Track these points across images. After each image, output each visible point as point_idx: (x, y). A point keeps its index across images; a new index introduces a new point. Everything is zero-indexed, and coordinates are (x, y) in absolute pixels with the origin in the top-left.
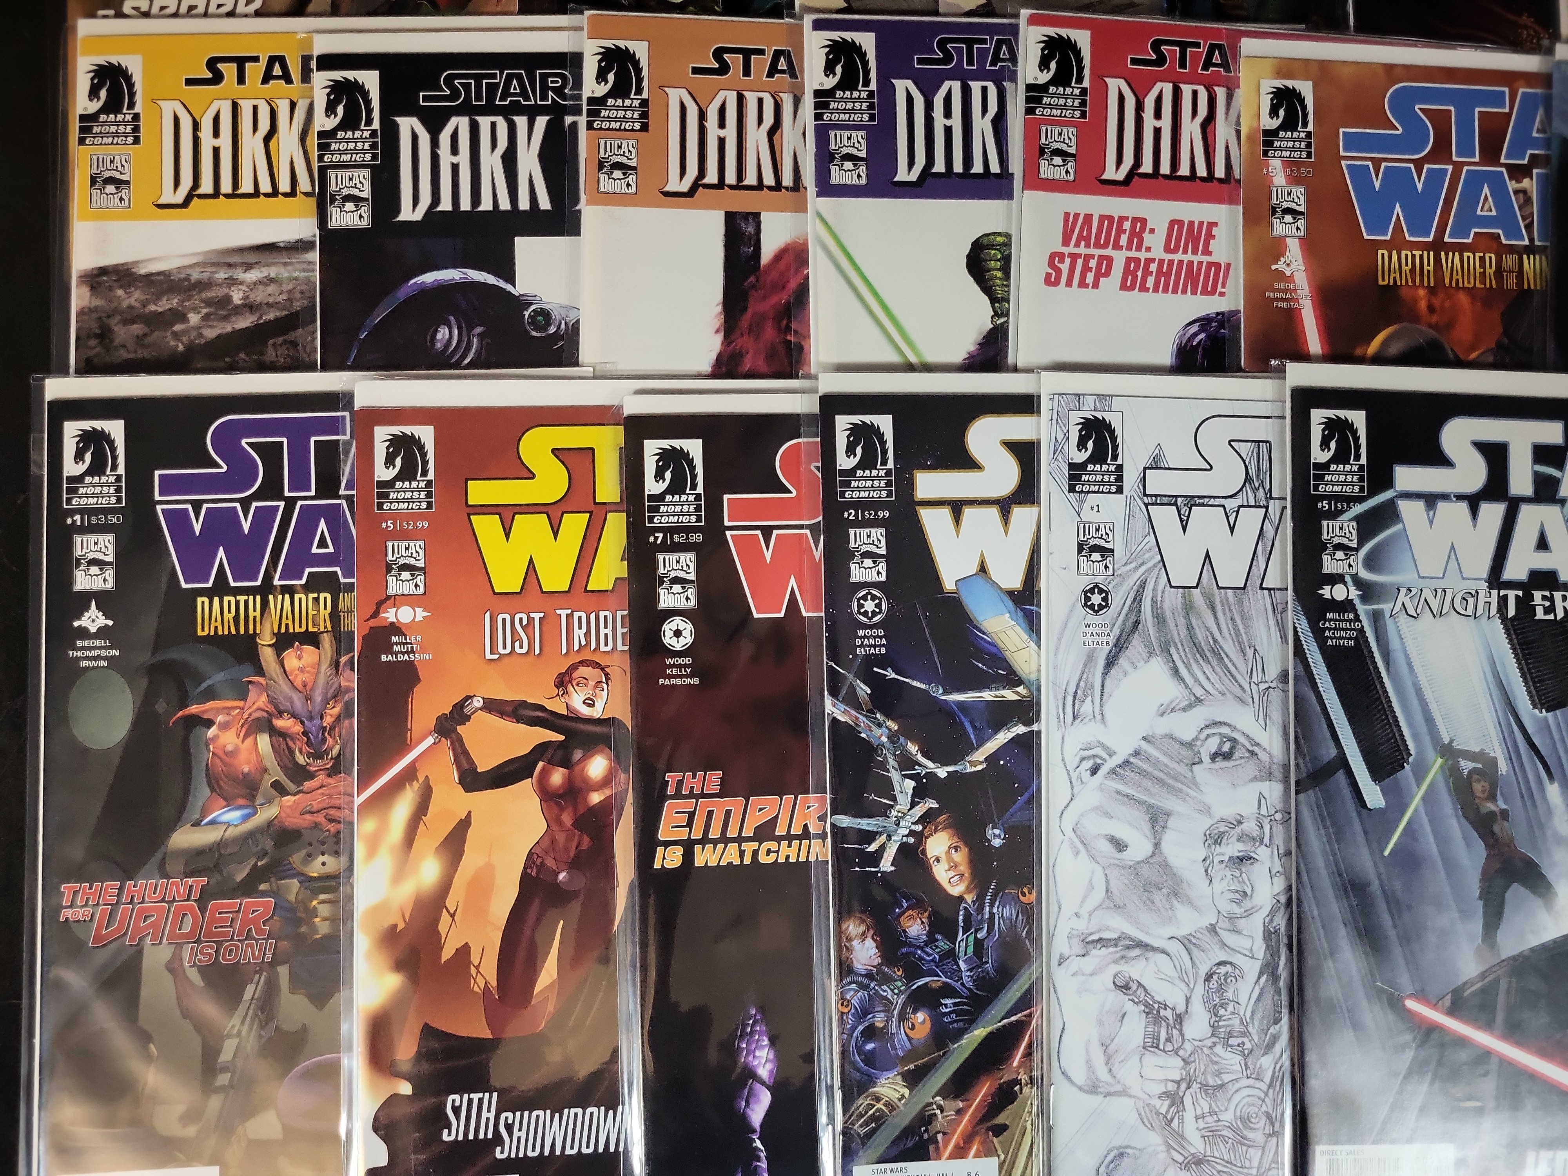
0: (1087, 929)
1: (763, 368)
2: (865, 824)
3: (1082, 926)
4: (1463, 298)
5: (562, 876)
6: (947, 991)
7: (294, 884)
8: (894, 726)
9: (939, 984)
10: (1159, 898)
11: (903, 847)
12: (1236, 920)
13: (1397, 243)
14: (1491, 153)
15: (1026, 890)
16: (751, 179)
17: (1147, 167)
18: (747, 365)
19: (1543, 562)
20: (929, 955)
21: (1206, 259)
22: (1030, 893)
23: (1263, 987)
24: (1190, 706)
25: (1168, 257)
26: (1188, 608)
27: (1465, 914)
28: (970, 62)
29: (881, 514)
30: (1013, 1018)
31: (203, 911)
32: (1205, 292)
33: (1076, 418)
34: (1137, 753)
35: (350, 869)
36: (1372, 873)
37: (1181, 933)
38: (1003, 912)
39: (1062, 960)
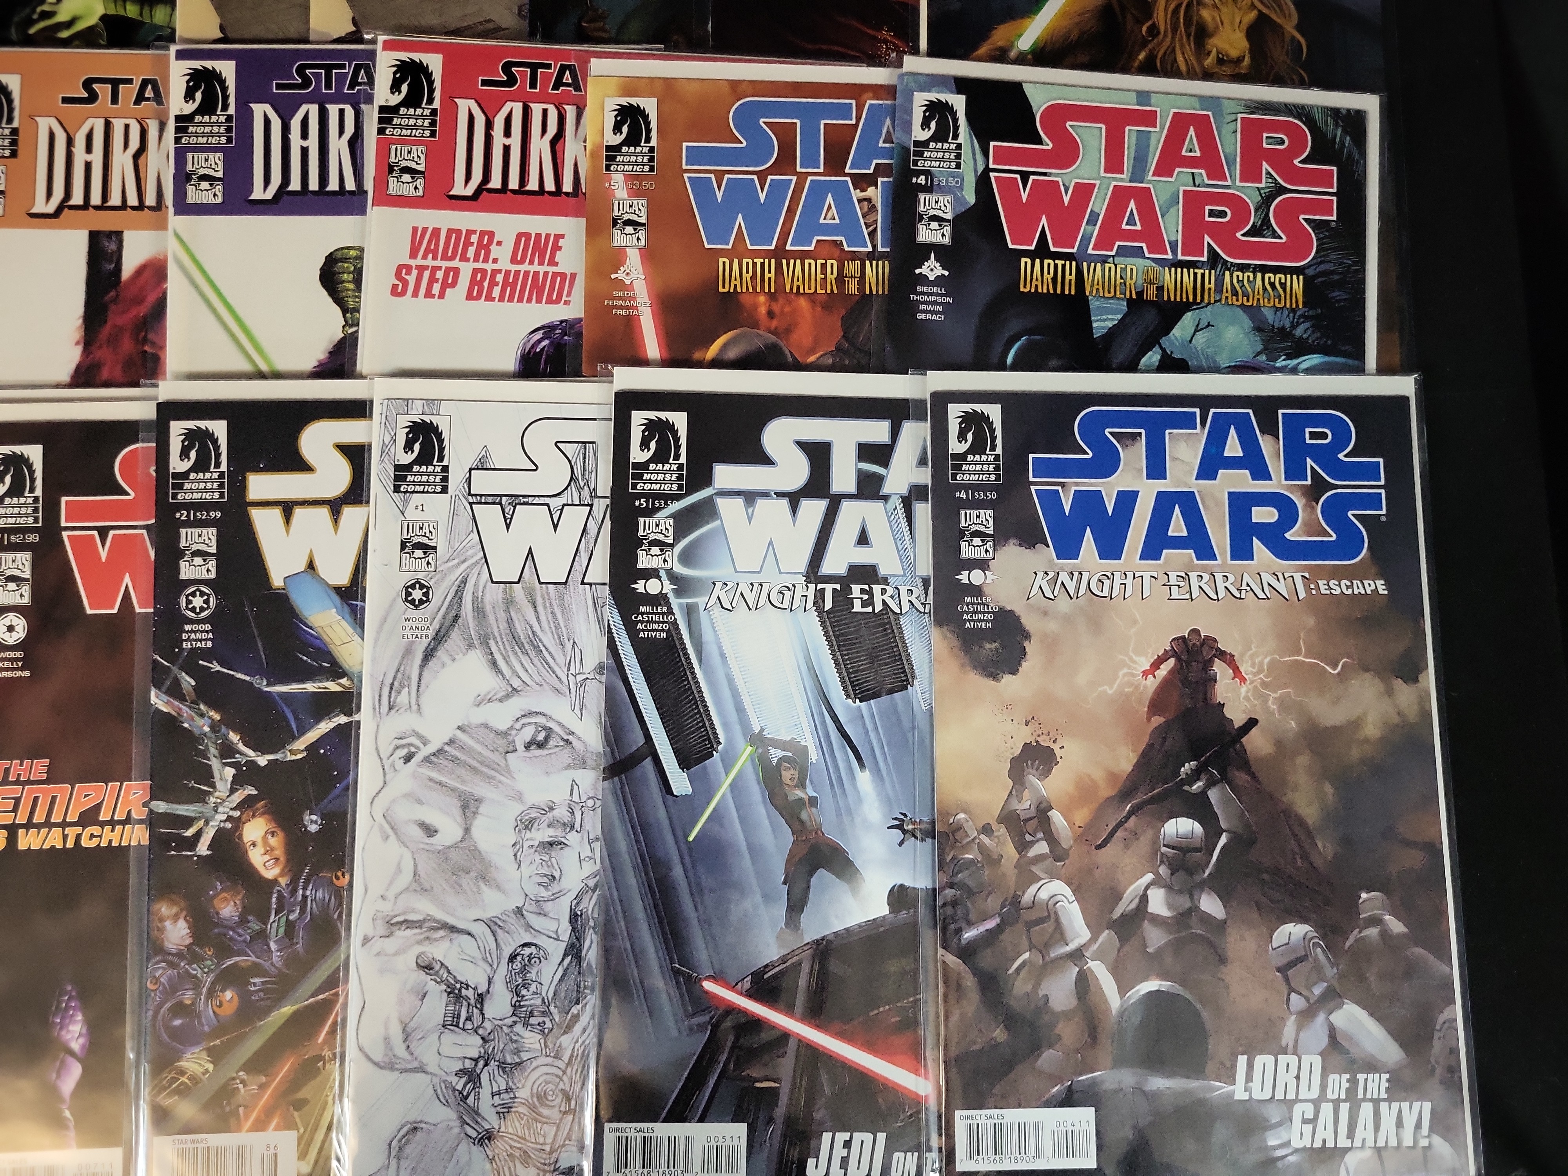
0: (393, 911)
1: (119, 376)
2: (183, 810)
3: (387, 908)
4: (803, 302)
6: (256, 970)
8: (217, 716)
9: (249, 964)
10: (467, 881)
11: (220, 833)
12: (542, 904)
13: (738, 252)
14: (835, 164)
15: (340, 874)
16: (115, 200)
17: (496, 182)
18: (105, 374)
19: (863, 556)
20: (240, 935)
21: (551, 269)
22: (343, 876)
23: (567, 968)
24: (507, 697)
25: (514, 268)
26: (509, 602)
27: (768, 898)
28: (328, 86)
29: (213, 514)
30: (321, 997)
32: (549, 301)
33: (404, 421)
34: (451, 742)
36: (675, 858)
37: (486, 915)
38: (316, 895)
39: (366, 940)
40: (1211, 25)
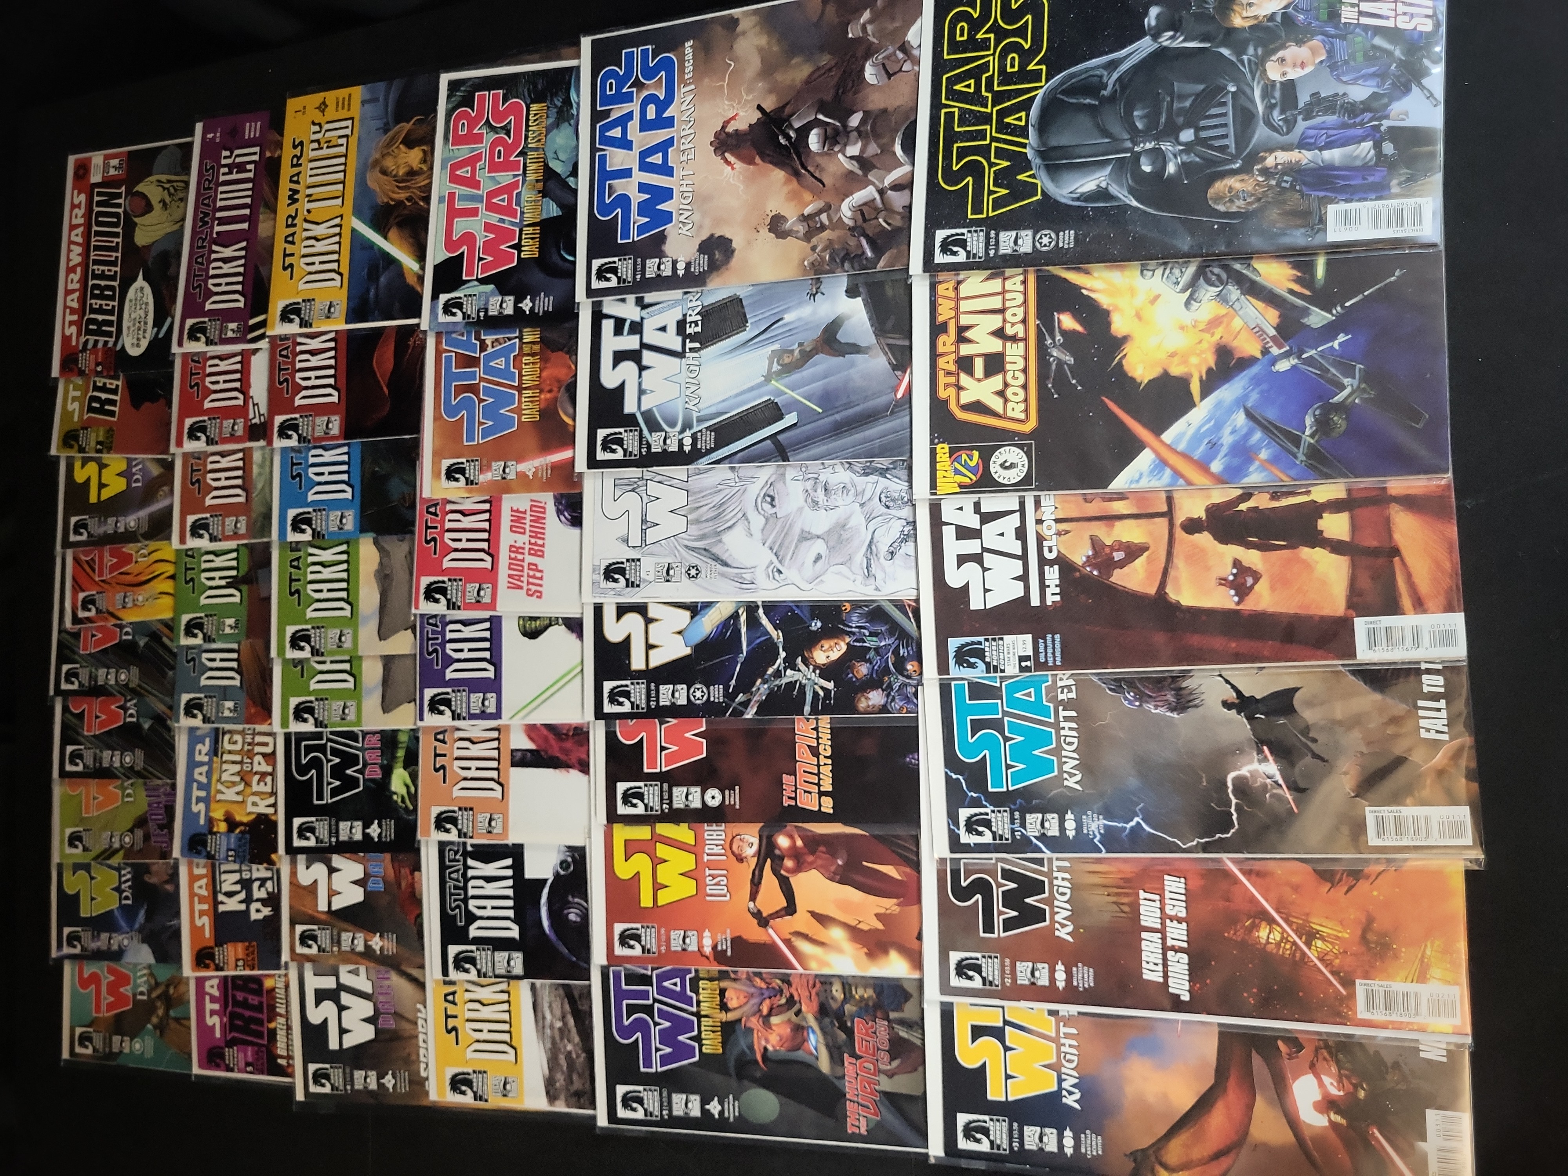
0: (861, 575)
1: (585, 748)
2: (809, 697)
3: (860, 578)
4: (544, 374)
5: (840, 862)
6: (896, 652)
7: (847, 1007)
8: (759, 681)
9: (892, 656)
10: (845, 535)
11: (821, 676)
12: (858, 492)
13: (519, 411)
14: (473, 362)
15: (844, 608)
16: (495, 754)
17: (485, 545)
18: (584, 756)
19: (672, 328)
20: (877, 662)
21: (528, 512)
22: (845, 606)
23: (892, 476)
24: (747, 519)
25: (528, 533)
26: (697, 521)
27: (852, 365)
28: (437, 639)
29: (653, 688)
30: (911, 615)
31: (861, 1057)
32: (544, 513)
33: (604, 584)
34: (771, 548)
35: (840, 977)
36: (831, 418)
37: (864, 523)
38: (855, 621)
39: (877, 589)
40: (407, 169)
